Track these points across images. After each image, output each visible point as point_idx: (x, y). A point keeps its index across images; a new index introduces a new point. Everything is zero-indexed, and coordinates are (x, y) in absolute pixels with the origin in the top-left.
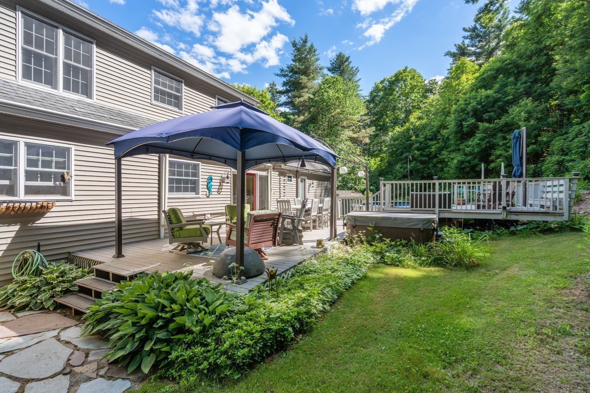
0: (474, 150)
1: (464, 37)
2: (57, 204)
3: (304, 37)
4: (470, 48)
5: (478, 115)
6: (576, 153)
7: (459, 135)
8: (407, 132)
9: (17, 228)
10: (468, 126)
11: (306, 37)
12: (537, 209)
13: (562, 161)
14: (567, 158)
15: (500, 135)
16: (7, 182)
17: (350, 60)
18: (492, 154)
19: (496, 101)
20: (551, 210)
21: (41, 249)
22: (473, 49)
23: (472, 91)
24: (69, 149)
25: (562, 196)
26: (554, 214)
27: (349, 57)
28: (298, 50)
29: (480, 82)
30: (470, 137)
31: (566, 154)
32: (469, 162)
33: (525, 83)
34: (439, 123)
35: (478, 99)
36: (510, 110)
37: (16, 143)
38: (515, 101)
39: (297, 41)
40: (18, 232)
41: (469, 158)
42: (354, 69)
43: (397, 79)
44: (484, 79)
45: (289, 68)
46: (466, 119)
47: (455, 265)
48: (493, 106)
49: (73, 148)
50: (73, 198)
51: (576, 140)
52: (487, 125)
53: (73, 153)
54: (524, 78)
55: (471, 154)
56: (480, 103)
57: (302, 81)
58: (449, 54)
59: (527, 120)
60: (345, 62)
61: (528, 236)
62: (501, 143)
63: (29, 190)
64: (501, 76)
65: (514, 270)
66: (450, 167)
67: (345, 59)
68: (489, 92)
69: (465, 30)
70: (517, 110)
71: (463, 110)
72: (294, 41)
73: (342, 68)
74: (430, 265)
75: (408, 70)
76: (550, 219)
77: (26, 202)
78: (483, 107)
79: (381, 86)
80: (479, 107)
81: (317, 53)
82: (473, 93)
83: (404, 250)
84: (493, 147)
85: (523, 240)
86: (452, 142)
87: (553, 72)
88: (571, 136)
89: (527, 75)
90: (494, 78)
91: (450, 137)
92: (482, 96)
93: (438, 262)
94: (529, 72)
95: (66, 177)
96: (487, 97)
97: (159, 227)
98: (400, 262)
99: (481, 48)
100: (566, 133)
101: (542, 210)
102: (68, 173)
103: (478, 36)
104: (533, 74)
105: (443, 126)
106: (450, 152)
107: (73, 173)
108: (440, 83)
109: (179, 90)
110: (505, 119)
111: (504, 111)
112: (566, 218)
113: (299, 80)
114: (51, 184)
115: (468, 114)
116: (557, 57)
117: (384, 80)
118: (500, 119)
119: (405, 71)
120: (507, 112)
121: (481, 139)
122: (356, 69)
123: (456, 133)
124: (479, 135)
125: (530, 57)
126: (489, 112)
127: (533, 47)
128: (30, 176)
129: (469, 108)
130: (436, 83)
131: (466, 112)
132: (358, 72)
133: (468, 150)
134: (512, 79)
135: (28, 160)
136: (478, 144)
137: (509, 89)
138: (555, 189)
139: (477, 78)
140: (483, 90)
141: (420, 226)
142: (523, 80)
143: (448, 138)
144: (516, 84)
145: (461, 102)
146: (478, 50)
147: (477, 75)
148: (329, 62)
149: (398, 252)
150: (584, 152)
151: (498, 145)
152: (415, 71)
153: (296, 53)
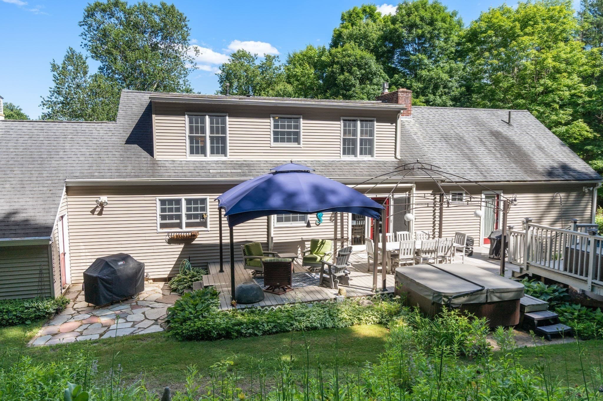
2: (200, 233)
9: (182, 246)
16: (178, 221)
21: (191, 259)
24: (206, 199)
37: (180, 200)
40: (183, 248)
49: (208, 197)
50: (209, 229)
53: (208, 200)
63: (188, 225)
77: (186, 232)
95: (205, 217)
102: (205, 214)
107: (209, 213)
109: (298, 127)
114: (198, 220)
128: (189, 217)
135: (187, 207)
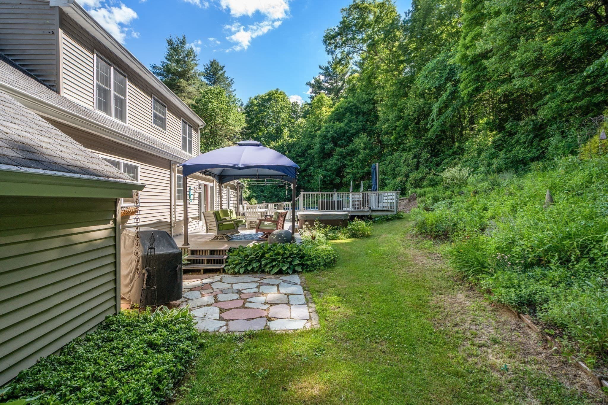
0: (332, 168)
1: (320, 73)
3: (181, 38)
4: (324, 83)
5: (335, 141)
6: (390, 174)
7: (322, 155)
8: (281, 147)
10: (328, 149)
11: (184, 38)
12: (382, 208)
13: (383, 179)
14: (386, 177)
15: (349, 158)
17: (225, 69)
18: (344, 172)
19: (346, 132)
20: (389, 209)
22: (326, 85)
23: (330, 121)
25: (394, 201)
26: (390, 211)
27: (224, 67)
28: (174, 49)
29: (335, 116)
30: (329, 157)
31: (385, 175)
32: (329, 176)
33: (362, 121)
34: (307, 144)
35: (335, 129)
36: (354, 141)
38: (356, 134)
39: (174, 41)
41: (329, 173)
42: (229, 80)
43: (270, 98)
44: (338, 114)
45: (164, 67)
46: (327, 143)
47: (362, 236)
48: (344, 136)
49: (139, 166)
50: (140, 205)
51: (389, 166)
52: (341, 150)
53: (139, 170)
54: (361, 118)
55: (330, 170)
56: (336, 132)
57: (180, 84)
58: (309, 84)
59: (365, 149)
60: (220, 70)
61: (381, 223)
62: (349, 164)
64: (348, 113)
65: (384, 235)
66: (316, 180)
67: (219, 68)
68: (342, 125)
69: (320, 67)
70: (359, 141)
71: (325, 136)
72: (171, 40)
73: (217, 76)
74: (350, 237)
75: (279, 92)
76: (389, 213)
78: (338, 135)
79: (256, 102)
80: (335, 135)
81: (197, 58)
82: (331, 124)
83: (337, 232)
84: (344, 166)
85: (379, 225)
86: (316, 160)
87: (377, 117)
88: (387, 162)
89: (363, 116)
90: (344, 114)
91: (316, 156)
92: (337, 127)
93: (353, 236)
94: (364, 113)
96: (341, 128)
97: (171, 228)
98: (337, 237)
99: (332, 84)
100: (384, 160)
101: (384, 209)
103: (329, 75)
104: (366, 116)
105: (309, 147)
106: (315, 168)
108: (300, 106)
109: (164, 114)
110: (351, 147)
111: (350, 140)
112: (395, 213)
113: (178, 82)
115: (328, 139)
116: (380, 109)
117: (258, 96)
118: (348, 146)
119: (277, 91)
120: (352, 141)
121: (337, 160)
122: (231, 80)
123: (320, 153)
124: (336, 157)
125: (364, 103)
126: (341, 140)
127: (366, 97)
129: (329, 135)
130: (298, 106)
131: (327, 138)
132: (233, 83)
133: (329, 167)
134: (354, 117)
136: (335, 164)
137: (353, 124)
138: (389, 198)
139: (333, 112)
140: (338, 123)
141: (342, 218)
142: (360, 120)
143: (313, 157)
144: (357, 122)
145: (323, 129)
146: (329, 86)
147: (333, 109)
148: (204, 68)
149: (334, 232)
150: (393, 174)
151: (348, 165)
152: (284, 93)
153: (171, 52)
